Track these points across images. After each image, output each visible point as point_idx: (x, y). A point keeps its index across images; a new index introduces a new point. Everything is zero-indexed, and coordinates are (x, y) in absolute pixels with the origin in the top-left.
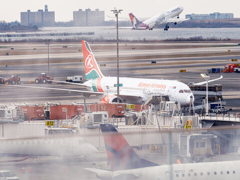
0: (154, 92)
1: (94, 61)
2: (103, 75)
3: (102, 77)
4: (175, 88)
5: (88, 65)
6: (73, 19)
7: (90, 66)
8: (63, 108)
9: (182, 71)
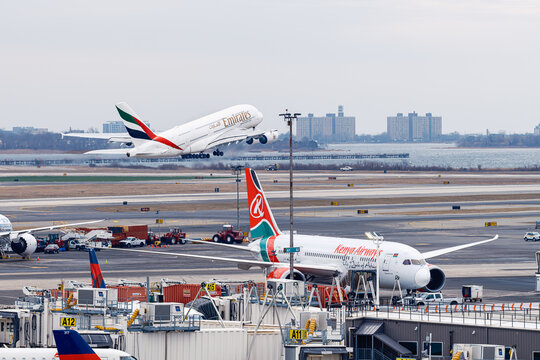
0: (361, 263)
1: (265, 204)
2: (279, 231)
3: (278, 234)
4: (396, 255)
5: (255, 212)
6: (386, 131)
7: (258, 214)
8: (185, 291)
9: (489, 224)
